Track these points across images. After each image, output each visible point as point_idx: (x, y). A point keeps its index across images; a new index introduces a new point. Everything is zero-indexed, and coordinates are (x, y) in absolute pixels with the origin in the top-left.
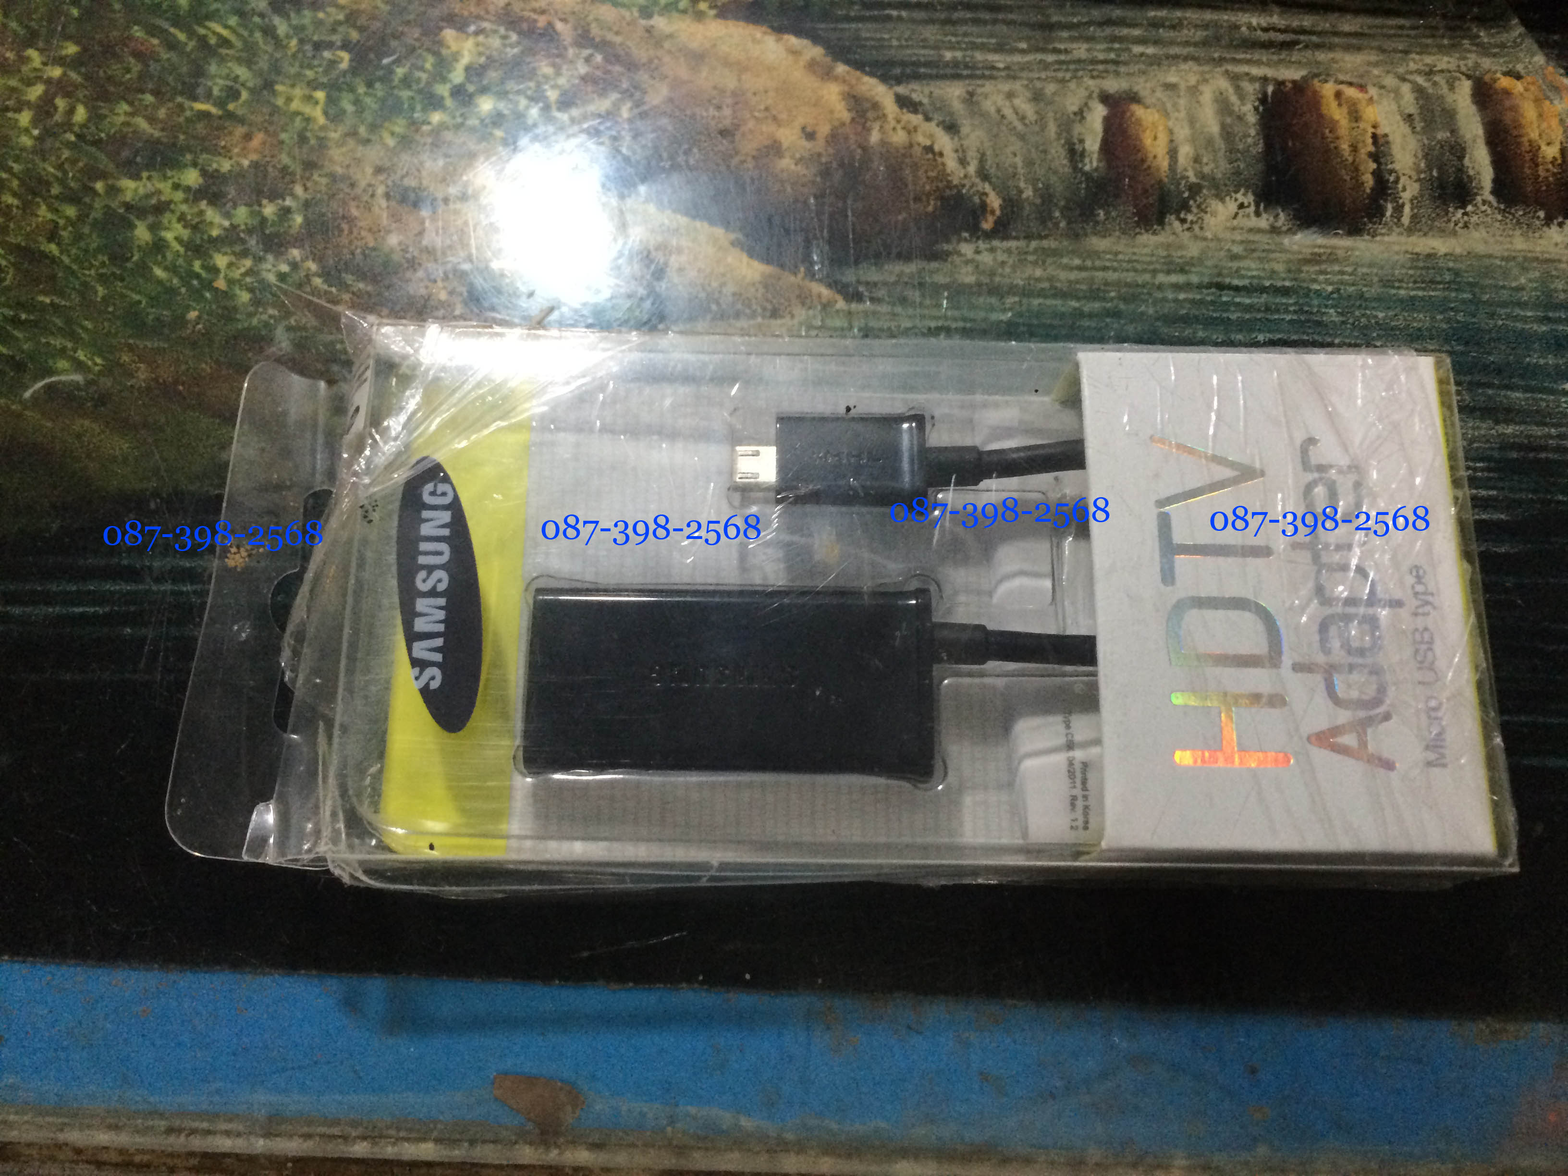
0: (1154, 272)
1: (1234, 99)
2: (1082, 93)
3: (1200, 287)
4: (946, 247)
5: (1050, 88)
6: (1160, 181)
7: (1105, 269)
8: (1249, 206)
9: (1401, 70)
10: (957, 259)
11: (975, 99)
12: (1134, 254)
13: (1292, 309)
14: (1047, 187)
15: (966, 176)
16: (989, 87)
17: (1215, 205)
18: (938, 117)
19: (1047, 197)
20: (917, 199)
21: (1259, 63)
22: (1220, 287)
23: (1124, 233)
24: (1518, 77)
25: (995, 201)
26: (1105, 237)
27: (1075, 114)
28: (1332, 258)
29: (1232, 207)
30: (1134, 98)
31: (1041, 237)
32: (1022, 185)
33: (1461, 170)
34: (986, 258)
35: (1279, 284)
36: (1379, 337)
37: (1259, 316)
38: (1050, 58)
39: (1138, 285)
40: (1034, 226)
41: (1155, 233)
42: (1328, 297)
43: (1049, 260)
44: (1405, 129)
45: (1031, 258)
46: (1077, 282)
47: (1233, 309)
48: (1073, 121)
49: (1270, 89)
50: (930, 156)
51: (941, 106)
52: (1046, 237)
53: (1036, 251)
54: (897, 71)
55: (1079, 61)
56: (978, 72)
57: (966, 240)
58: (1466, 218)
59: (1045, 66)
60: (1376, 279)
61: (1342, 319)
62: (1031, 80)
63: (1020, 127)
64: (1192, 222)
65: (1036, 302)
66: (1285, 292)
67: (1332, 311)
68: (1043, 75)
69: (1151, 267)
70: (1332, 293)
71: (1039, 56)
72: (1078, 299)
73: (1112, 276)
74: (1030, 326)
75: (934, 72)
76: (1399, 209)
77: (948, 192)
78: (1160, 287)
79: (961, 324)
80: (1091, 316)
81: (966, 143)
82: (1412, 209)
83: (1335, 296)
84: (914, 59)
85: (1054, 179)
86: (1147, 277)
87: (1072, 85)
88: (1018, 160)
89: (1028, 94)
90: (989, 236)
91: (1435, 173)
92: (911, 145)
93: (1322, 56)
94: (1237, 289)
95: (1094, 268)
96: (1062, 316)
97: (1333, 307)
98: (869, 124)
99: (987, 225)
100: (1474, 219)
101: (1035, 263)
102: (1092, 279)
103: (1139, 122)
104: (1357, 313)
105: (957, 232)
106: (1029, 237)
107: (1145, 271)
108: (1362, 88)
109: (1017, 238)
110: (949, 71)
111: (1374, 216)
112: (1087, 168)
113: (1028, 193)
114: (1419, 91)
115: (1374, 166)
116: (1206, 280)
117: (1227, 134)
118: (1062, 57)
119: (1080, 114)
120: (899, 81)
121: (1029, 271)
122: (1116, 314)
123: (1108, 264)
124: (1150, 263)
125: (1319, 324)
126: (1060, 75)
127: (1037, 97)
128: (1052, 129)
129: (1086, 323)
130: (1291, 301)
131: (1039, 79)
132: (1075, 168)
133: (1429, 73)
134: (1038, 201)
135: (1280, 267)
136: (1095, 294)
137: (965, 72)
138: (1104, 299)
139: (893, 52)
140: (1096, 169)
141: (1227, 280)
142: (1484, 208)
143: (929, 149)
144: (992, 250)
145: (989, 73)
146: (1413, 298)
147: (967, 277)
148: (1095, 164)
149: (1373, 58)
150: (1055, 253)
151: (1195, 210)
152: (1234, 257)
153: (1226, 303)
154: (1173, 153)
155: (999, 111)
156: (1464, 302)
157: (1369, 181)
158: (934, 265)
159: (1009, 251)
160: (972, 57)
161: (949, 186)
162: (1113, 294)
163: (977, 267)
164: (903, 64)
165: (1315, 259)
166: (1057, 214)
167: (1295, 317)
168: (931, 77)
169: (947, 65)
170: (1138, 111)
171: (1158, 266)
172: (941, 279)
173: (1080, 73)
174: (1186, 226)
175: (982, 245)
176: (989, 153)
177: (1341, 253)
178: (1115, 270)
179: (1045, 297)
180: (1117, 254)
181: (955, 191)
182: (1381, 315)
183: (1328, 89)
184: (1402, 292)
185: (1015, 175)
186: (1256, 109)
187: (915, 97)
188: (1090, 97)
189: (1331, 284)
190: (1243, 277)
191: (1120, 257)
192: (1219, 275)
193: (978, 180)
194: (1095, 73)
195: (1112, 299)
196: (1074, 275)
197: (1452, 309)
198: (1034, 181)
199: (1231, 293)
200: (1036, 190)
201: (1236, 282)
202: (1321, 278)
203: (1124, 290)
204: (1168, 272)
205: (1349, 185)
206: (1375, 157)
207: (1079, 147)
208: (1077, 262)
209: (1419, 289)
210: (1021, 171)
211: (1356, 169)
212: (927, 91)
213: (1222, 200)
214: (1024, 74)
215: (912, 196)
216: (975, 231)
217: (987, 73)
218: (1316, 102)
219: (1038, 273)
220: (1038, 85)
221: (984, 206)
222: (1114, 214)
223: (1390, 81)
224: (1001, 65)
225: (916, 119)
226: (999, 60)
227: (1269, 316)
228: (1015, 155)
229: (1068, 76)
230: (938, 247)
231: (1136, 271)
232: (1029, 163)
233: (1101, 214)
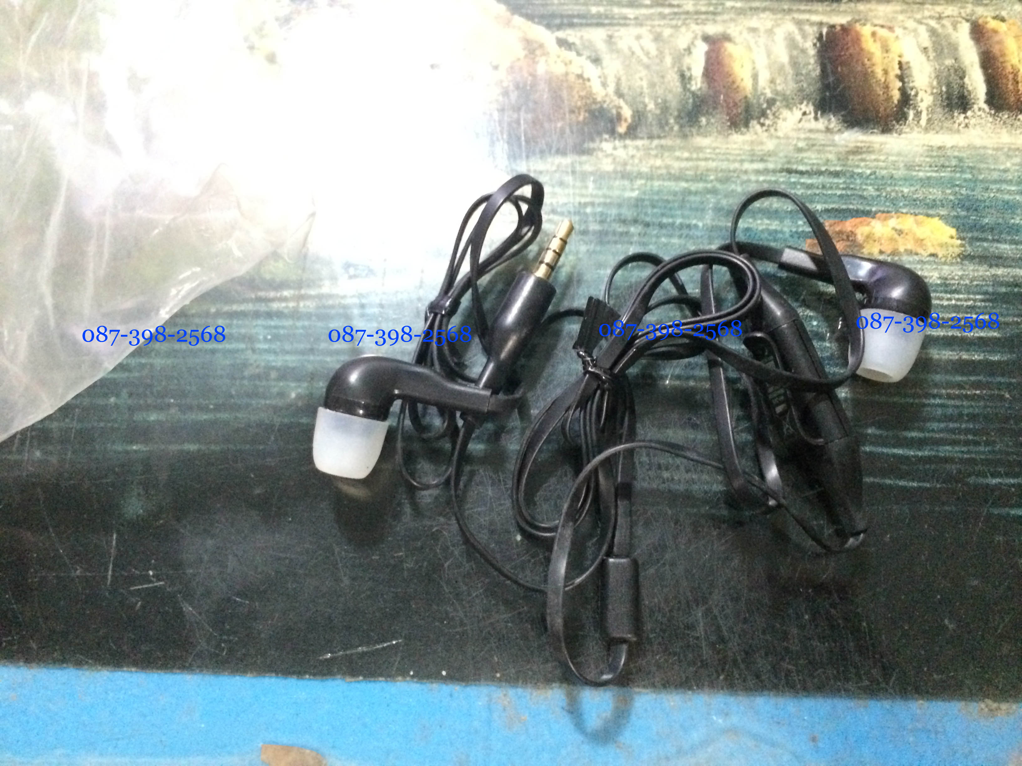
0: (742, 161)
1: (799, 38)
2: (690, 35)
3: (774, 171)
4: (592, 145)
5: (667, 32)
6: (746, 97)
7: (706, 159)
8: (810, 113)
9: (918, 16)
10: (600, 154)
11: (613, 40)
12: (728, 148)
13: (841, 186)
14: (665, 101)
15: (606, 95)
16: (623, 31)
17: (785, 113)
18: (586, 53)
19: (665, 108)
20: (572, 112)
21: (816, 12)
22: (790, 171)
23: (719, 132)
24: (1003, 20)
25: (627, 113)
26: (706, 136)
27: (685, 50)
28: (869, 150)
29: (797, 114)
30: (726, 38)
31: (659, 137)
32: (647, 100)
33: (962, 86)
34: (621, 154)
35: (832, 169)
36: (905, 206)
37: (817, 192)
38: (667, 11)
39: (730, 171)
40: (656, 130)
41: (742, 134)
42: (868, 178)
43: (666, 154)
44: (923, 58)
45: (653, 152)
46: (687, 169)
47: (799, 187)
48: (684, 55)
49: (825, 31)
50: (581, 81)
51: (589, 45)
52: (665, 137)
53: (656, 147)
54: (558, 21)
55: (687, 13)
56: (615, 21)
57: (606, 140)
58: (967, 121)
59: (663, 16)
60: (902, 165)
61: (878, 193)
62: (653, 26)
63: (645, 60)
64: (769, 126)
65: (656, 184)
66: (836, 174)
67: (870, 188)
68: (662, 23)
69: (739, 158)
70: (871, 174)
71: (660, 10)
72: (687, 181)
73: (712, 165)
74: (652, 201)
75: (584, 21)
76: (918, 114)
77: (594, 107)
78: (746, 172)
79: (602, 200)
80: (696, 193)
81: (606, 71)
82: (928, 115)
83: (873, 177)
84: (570, 13)
85: (670, 97)
86: (737, 165)
87: (683, 29)
88: (645, 84)
89: (651, 37)
90: (622, 137)
91: (944, 89)
92: (567, 74)
93: (861, 7)
94: (802, 173)
95: (698, 159)
96: (675, 194)
97: (871, 184)
98: (537, 59)
99: (622, 129)
100: (973, 121)
101: (656, 156)
102: (697, 168)
103: (730, 56)
104: (889, 189)
105: (599, 134)
106: (651, 137)
107: (734, 161)
108: (891, 29)
109: (642, 138)
110: (594, 21)
111: (900, 119)
112: (693, 88)
113: (651, 106)
114: (933, 32)
115: (900, 84)
116: (779, 166)
117: (794, 63)
118: (676, 10)
119: (688, 50)
120: (560, 27)
121: (652, 162)
122: (714, 191)
123: (709, 156)
124: (739, 155)
125: (861, 197)
126: (674, 22)
127: (658, 38)
128: (668, 61)
129: (692, 198)
130: (841, 181)
131: (659, 25)
132: (685, 88)
133: (940, 18)
134: (658, 112)
136: (700, 178)
137: (607, 21)
138: (706, 181)
139: (555, 8)
140: (700, 89)
141: (794, 167)
142: (979, 113)
143: (580, 76)
144: (625, 147)
145: (624, 21)
146: (929, 178)
147: (607, 166)
148: (699, 85)
149: (898, 8)
150: (671, 149)
151: (771, 116)
152: (800, 150)
153: (794, 183)
154: (755, 77)
155: (630, 48)
156: (965, 180)
157: (896, 95)
158: (584, 158)
159: (637, 148)
160: (611, 11)
161: (595, 102)
162: (712, 177)
163: (614, 159)
164: (562, 16)
165: (856, 151)
166: (672, 121)
167: (844, 192)
168: (581, 25)
169: (593, 16)
170: (729, 47)
171: (743, 157)
172: (588, 168)
173: (688, 22)
174: (765, 128)
175: (617, 142)
176: (623, 79)
177: (877, 146)
178: (713, 160)
179: (664, 180)
180: (714, 149)
181: (598, 106)
182: (906, 190)
183: (866, 31)
184: (921, 174)
185: (641, 93)
186: (815, 45)
187: (571, 40)
188: (695, 38)
189: (869, 168)
190: (806, 164)
191: (718, 151)
192: (789, 162)
193: (615, 98)
194: (699, 21)
195: (712, 181)
196: (684, 164)
197: (957, 185)
198: (655, 98)
199: (798, 175)
200: (656, 104)
201: (801, 168)
202: (862, 164)
203: (720, 175)
204: (752, 161)
205: (882, 98)
206: (901, 78)
207: (687, 74)
208: (686, 155)
209: (933, 171)
210: (646, 91)
211: (887, 87)
212: (579, 34)
213: (791, 109)
214: (649, 22)
215: (567, 110)
216: (613, 132)
217: (622, 22)
218: (857, 39)
219: (658, 162)
220: (658, 30)
221: (619, 117)
222: (713, 120)
223: (911, 24)
224: (632, 16)
225: (571, 55)
226: (630, 12)
227: (825, 192)
228: (641, 79)
229: (680, 23)
230: (586, 145)
231: (728, 160)
232: (652, 85)
233: (703, 120)
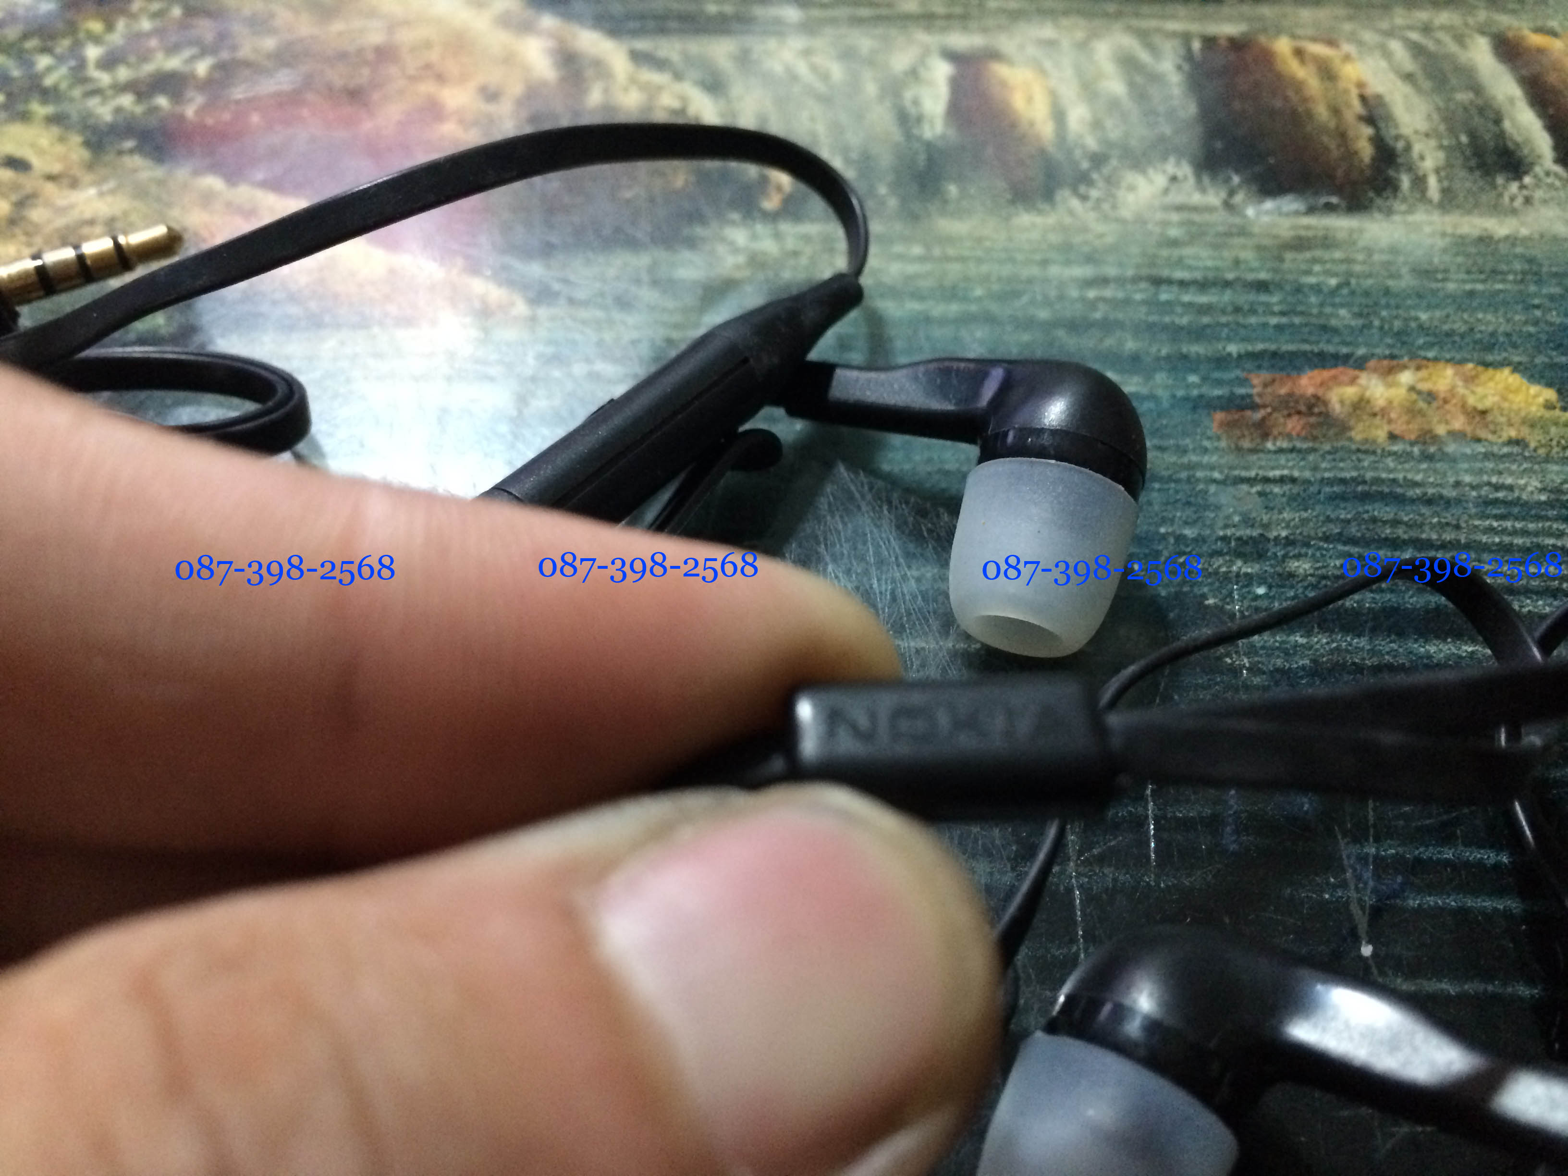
6: (1042, 152)
24: (1553, 34)
91: (1464, 139)
98: (585, 85)
99: (771, 206)
103: (1004, 84)
108: (1331, 43)
111: (1384, 189)
115: (1368, 131)
135: (1248, 255)
157: (1366, 150)
170: (1001, 70)
183: (1283, 46)
205: (1335, 153)
211: (1342, 136)
218: (1267, 58)
221: (764, 184)
225: (661, 78)
233: (953, 190)
